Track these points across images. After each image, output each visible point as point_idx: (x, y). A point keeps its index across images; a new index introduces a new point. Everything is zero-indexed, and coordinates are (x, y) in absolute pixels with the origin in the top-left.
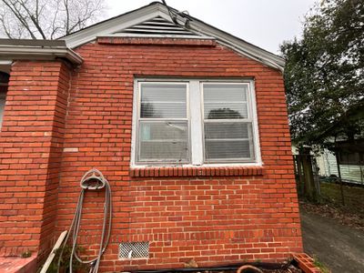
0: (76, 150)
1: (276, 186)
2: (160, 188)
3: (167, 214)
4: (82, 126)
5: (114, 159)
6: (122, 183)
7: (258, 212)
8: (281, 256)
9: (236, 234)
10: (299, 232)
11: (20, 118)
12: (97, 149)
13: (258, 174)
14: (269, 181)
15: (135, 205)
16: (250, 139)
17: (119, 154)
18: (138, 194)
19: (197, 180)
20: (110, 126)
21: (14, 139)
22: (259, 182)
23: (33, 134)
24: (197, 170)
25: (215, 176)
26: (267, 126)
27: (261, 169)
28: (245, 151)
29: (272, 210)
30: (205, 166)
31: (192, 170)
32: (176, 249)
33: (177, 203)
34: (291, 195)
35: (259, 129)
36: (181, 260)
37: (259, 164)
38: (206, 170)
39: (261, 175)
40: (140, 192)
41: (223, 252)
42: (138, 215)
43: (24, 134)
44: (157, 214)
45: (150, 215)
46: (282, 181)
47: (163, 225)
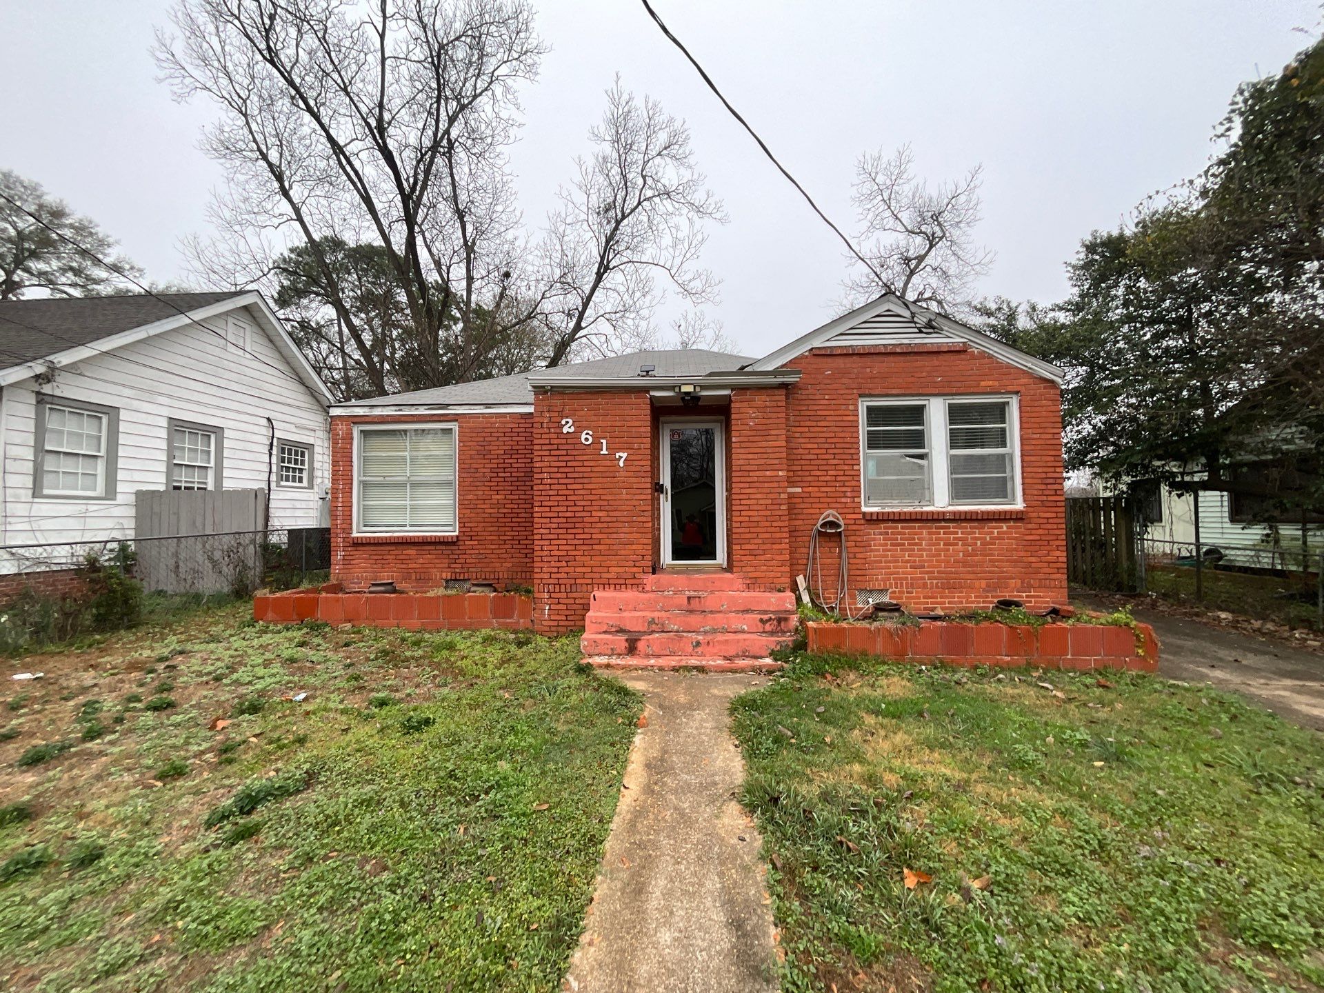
0: (799, 490)
1: (1040, 532)
2: (899, 533)
3: (908, 561)
4: (803, 462)
5: (843, 500)
6: (855, 527)
7: (1016, 561)
8: (1040, 608)
9: (988, 585)
10: (1065, 584)
11: (751, 456)
12: (823, 489)
13: (1016, 517)
14: (1030, 526)
15: (872, 551)
16: (1008, 474)
17: (849, 494)
18: (874, 540)
19: (943, 524)
20: (835, 462)
21: (749, 479)
22: (1019, 527)
23: (768, 473)
24: (944, 513)
25: (966, 520)
26: (1033, 458)
27: (1022, 512)
28: (1001, 489)
29: (1033, 559)
30: (951, 508)
31: (938, 513)
32: (919, 598)
33: (919, 550)
34: (1058, 543)
35: (1022, 461)
36: (925, 609)
37: (1019, 505)
38: (954, 513)
39: (1022, 519)
40: (876, 536)
41: (973, 602)
42: (875, 562)
43: (758, 473)
44: (897, 561)
45: (890, 562)
46: (1049, 526)
47: (904, 573)
